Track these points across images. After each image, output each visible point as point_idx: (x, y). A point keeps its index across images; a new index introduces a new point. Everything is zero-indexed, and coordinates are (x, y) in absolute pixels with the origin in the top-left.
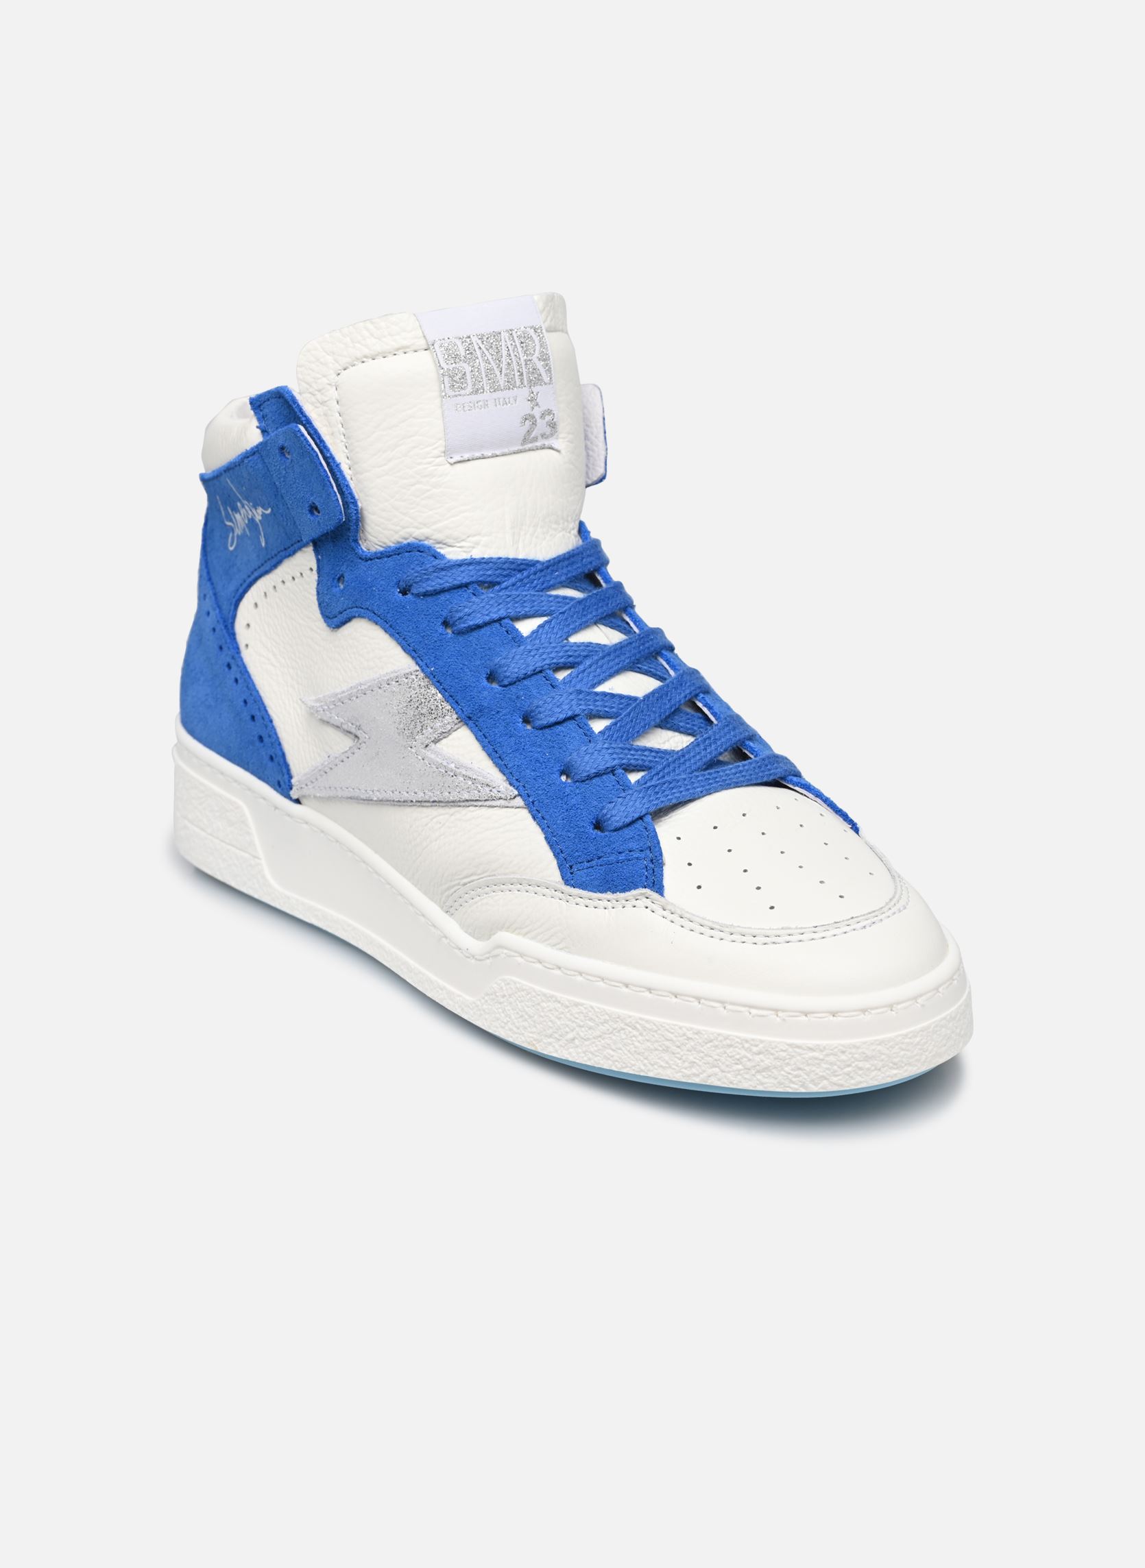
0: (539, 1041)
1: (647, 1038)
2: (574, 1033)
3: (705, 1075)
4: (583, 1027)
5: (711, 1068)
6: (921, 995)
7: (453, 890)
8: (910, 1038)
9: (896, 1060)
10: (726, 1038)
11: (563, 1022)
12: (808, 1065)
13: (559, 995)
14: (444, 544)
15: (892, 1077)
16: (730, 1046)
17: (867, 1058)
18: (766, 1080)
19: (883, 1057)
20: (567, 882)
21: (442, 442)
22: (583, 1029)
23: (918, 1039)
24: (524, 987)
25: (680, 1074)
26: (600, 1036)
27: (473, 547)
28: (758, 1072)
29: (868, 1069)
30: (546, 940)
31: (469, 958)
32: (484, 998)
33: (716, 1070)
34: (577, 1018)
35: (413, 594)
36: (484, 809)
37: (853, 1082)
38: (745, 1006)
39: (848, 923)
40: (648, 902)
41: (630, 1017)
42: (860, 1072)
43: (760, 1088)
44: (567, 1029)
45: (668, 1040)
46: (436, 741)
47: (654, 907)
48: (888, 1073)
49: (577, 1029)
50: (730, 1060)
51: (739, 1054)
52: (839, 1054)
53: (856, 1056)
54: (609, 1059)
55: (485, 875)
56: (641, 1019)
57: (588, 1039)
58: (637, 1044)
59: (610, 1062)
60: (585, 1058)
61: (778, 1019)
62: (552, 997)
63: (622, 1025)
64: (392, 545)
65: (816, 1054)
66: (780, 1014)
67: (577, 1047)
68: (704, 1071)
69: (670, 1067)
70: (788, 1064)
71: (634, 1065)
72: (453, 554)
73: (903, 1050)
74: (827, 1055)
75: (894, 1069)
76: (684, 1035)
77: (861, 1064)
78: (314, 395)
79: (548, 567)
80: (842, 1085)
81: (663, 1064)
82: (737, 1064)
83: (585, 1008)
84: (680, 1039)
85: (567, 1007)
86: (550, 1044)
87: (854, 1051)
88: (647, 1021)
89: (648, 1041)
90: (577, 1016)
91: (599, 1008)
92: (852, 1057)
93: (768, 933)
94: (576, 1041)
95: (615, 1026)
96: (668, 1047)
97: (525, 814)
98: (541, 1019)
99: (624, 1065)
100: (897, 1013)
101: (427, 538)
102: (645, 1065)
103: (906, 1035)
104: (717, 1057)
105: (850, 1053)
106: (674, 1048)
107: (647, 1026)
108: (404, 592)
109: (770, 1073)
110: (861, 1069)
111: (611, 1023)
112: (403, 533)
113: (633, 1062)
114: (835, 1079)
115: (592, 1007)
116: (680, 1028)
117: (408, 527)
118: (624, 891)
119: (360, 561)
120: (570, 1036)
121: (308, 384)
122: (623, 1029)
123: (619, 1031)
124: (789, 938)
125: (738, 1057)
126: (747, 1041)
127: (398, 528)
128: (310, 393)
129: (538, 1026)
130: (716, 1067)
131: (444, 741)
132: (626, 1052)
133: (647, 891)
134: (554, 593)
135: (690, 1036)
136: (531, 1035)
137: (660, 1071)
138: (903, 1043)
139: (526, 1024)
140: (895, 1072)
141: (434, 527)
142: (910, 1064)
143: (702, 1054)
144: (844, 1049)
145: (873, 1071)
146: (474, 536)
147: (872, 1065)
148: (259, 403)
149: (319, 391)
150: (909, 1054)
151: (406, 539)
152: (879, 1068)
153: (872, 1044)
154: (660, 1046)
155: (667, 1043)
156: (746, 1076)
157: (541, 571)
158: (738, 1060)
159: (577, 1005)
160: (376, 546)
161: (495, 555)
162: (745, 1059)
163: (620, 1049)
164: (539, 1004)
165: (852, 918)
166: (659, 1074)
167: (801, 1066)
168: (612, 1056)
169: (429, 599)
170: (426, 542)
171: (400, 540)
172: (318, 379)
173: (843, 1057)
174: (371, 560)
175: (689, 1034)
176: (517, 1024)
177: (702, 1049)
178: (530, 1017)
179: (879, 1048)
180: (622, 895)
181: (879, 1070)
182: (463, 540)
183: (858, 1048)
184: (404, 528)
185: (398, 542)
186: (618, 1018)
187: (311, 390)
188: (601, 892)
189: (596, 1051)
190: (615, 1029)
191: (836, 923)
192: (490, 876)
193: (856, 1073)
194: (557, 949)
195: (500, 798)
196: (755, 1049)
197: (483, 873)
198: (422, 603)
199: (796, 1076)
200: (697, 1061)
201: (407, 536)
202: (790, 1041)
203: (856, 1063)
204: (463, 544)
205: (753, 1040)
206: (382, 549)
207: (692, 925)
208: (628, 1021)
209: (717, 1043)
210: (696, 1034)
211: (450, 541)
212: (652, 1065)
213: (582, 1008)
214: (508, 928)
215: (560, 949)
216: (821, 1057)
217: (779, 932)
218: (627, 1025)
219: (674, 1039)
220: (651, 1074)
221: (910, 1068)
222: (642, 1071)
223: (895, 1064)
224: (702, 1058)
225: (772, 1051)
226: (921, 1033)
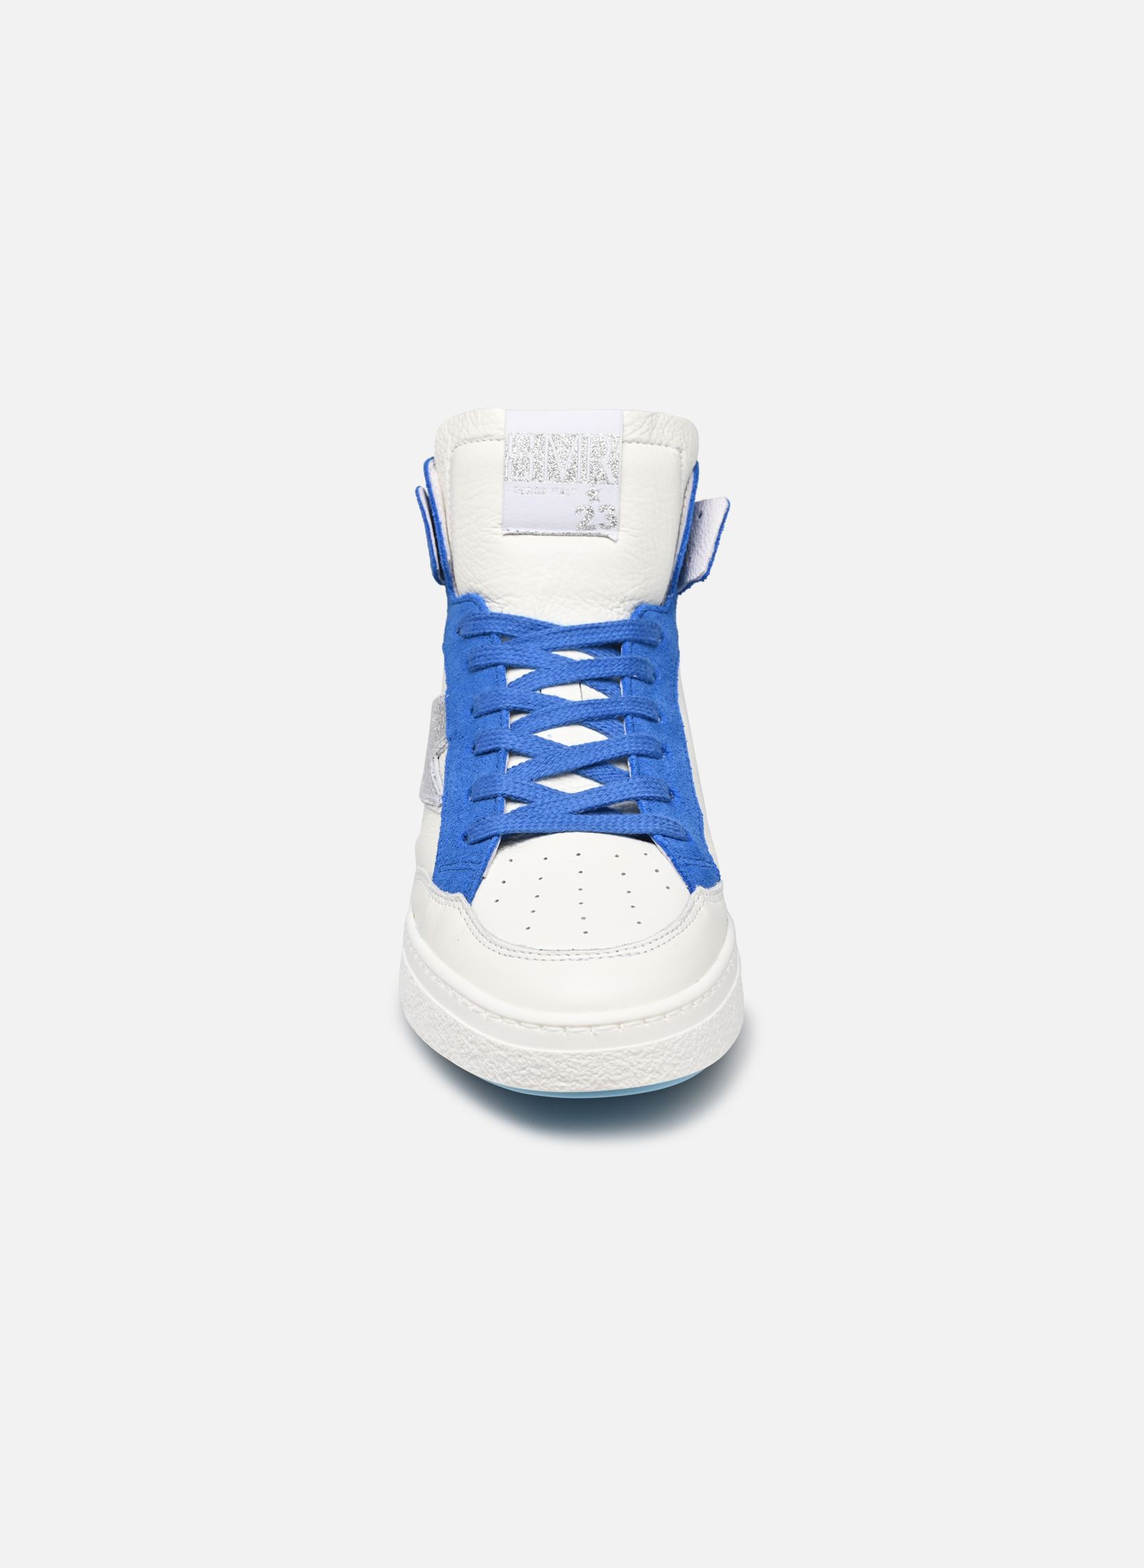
6: (596, 1026)
8: (578, 1059)
9: (563, 1074)
10: (458, 1025)
12: (498, 1061)
14: (490, 599)
15: (560, 1088)
17: (538, 1067)
19: (551, 1068)
20: (434, 879)
21: (500, 516)
23: (586, 1062)
27: (506, 605)
28: (471, 1059)
29: (539, 1076)
37: (528, 1083)
39: (568, 953)
40: (460, 906)
42: (533, 1077)
46: (437, 754)
47: (462, 910)
48: (556, 1084)
50: (458, 1043)
52: (517, 1057)
53: (529, 1062)
64: (464, 594)
65: (502, 1053)
72: (494, 607)
73: (569, 1067)
74: (509, 1056)
75: (562, 1081)
77: (533, 1070)
78: (440, 466)
79: (563, 632)
80: (519, 1084)
82: (461, 1048)
87: (527, 1057)
92: (526, 1062)
93: (510, 947)
100: (567, 1034)
101: (481, 592)
103: (574, 1055)
104: (453, 1039)
105: (525, 1058)
108: (458, 633)
109: (477, 1061)
110: (532, 1074)
112: (468, 586)
117: (473, 582)
121: (438, 456)
125: (462, 1042)
127: (466, 581)
130: (453, 1047)
131: (439, 755)
133: (464, 897)
134: (554, 653)
138: (569, 1061)
140: (563, 1084)
141: (484, 584)
142: (577, 1081)
144: (520, 1054)
145: (543, 1078)
146: (508, 595)
147: (542, 1073)
149: (442, 463)
150: (575, 1071)
152: (547, 1077)
153: (542, 1055)
157: (555, 633)
158: (462, 1045)
161: (519, 614)
165: (573, 950)
167: (494, 1060)
169: (467, 641)
170: (481, 596)
172: (442, 453)
173: (520, 1060)
177: (448, 1031)
179: (548, 1060)
180: (450, 895)
181: (549, 1078)
182: (500, 598)
183: (531, 1055)
184: (469, 581)
185: (467, 592)
187: (439, 462)
188: (443, 890)
191: (558, 950)
193: (530, 1077)
201: (470, 588)
203: (530, 1068)
204: (500, 601)
206: (467, 595)
210: (446, 1017)
211: (494, 597)
216: (505, 1056)
217: (516, 948)
221: (578, 1085)
223: (562, 1077)
225: (479, 1043)
226: (590, 1057)
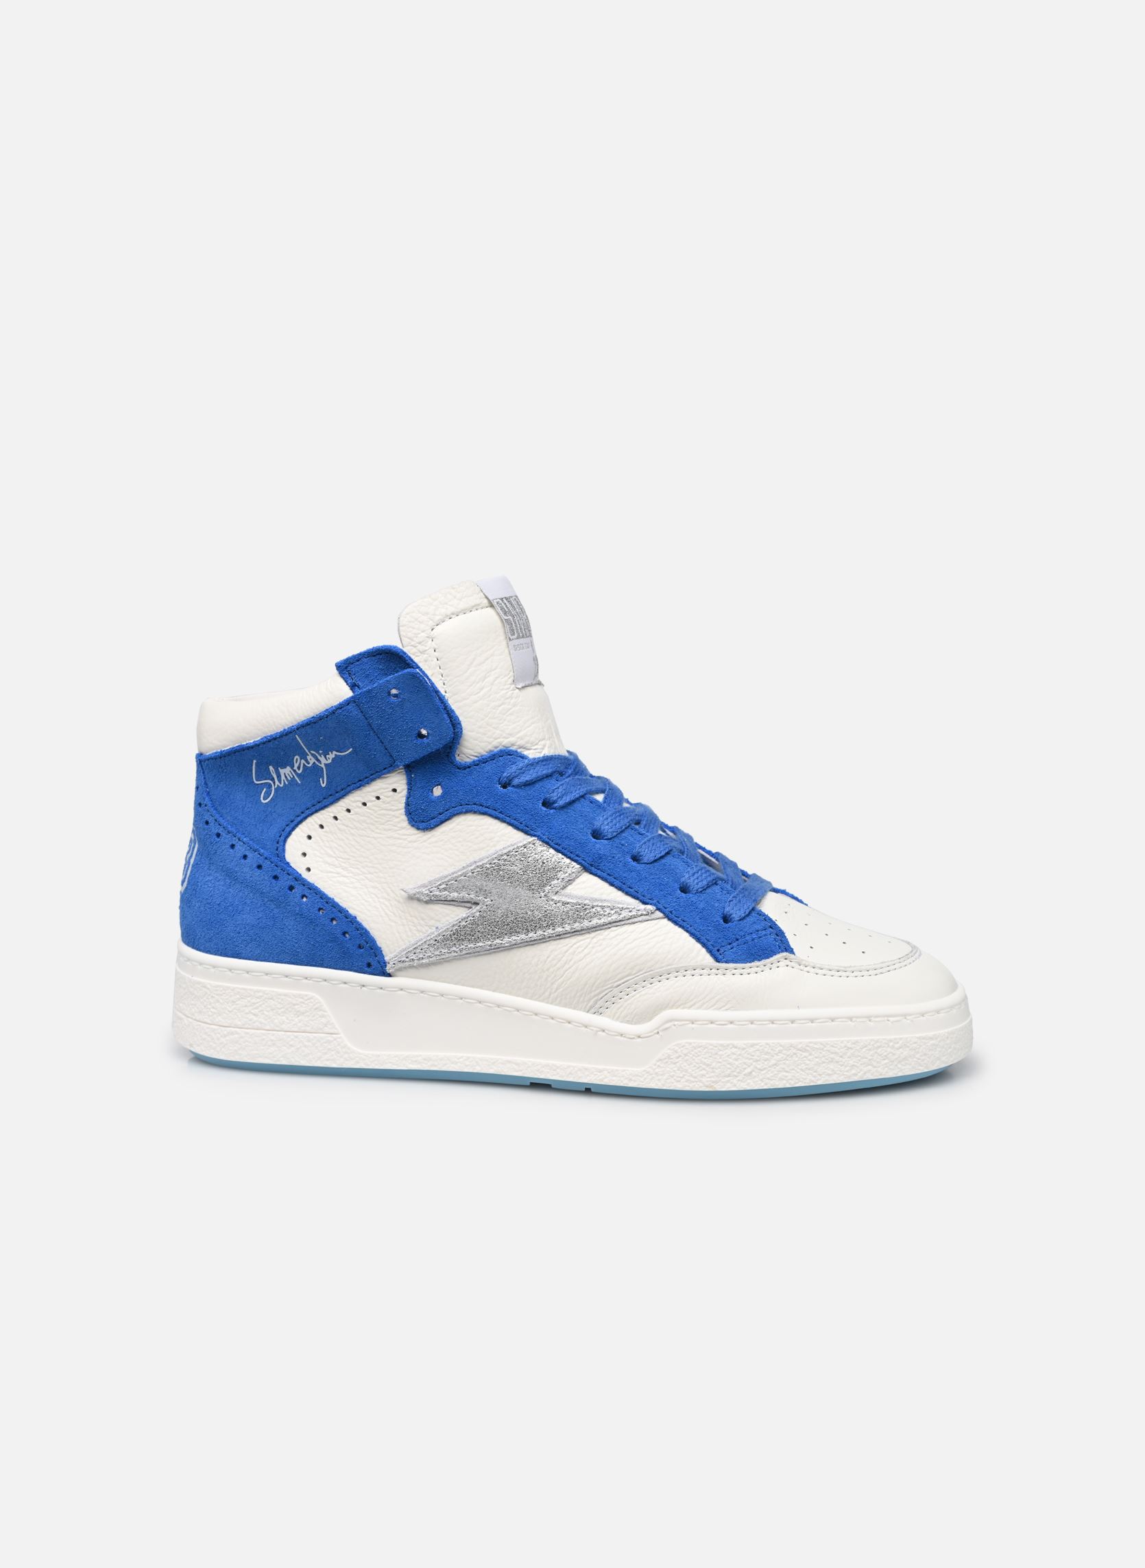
0: (716, 1082)
1: (816, 1055)
2: (752, 1067)
3: (862, 1073)
4: (759, 1061)
5: (866, 1066)
7: (604, 994)
10: (877, 1041)
11: (740, 1062)
13: (735, 1042)
14: (524, 748)
16: (879, 1047)
18: (903, 1067)
20: (717, 960)
21: (512, 673)
22: (759, 1063)
24: (700, 1045)
25: (842, 1077)
26: (775, 1065)
27: (543, 749)
28: (900, 1062)
30: (713, 1006)
31: (633, 1038)
32: (655, 1065)
33: (870, 1067)
34: (753, 1056)
35: (513, 786)
36: (626, 927)
38: (884, 1016)
40: (787, 962)
41: (801, 1043)
43: (900, 1074)
44: (745, 1066)
45: (832, 1053)
46: (564, 888)
47: (793, 964)
49: (754, 1064)
50: (879, 1057)
51: (886, 1051)
54: (783, 1079)
55: (641, 973)
56: (810, 1043)
57: (765, 1069)
58: (808, 1062)
59: (785, 1082)
60: (762, 1084)
61: (908, 1021)
62: (728, 1045)
63: (794, 1051)
64: (485, 753)
66: (908, 1018)
67: (755, 1077)
68: (861, 1070)
69: (835, 1073)
70: (918, 1052)
71: (805, 1079)
72: (532, 754)
76: (845, 1046)
78: (415, 647)
81: (830, 1072)
82: (884, 1059)
83: (761, 1046)
84: (842, 1050)
85: (744, 1049)
86: (728, 1081)
88: (815, 1043)
89: (816, 1058)
90: (753, 1054)
91: (773, 1043)
93: (876, 967)
94: (753, 1073)
95: (788, 1053)
96: (832, 1059)
97: (665, 921)
98: (720, 1064)
99: (797, 1081)
101: (513, 745)
102: (814, 1077)
104: (870, 1058)
106: (837, 1058)
107: (815, 1046)
108: (504, 787)
109: (907, 1062)
111: (784, 1052)
112: (495, 743)
113: (804, 1077)
114: (944, 1059)
115: (767, 1044)
116: (842, 1042)
117: (499, 738)
118: (768, 958)
119: (458, 770)
120: (749, 1070)
121: (409, 638)
122: (795, 1054)
123: (792, 1056)
124: (888, 969)
125: (885, 1054)
126: (891, 1041)
127: (492, 740)
128: (412, 646)
129: (717, 1071)
130: (869, 1065)
131: (570, 887)
132: (798, 1070)
133: (785, 954)
135: (850, 1046)
136: (709, 1079)
137: (827, 1078)
139: (704, 1072)
141: (518, 736)
143: (859, 1058)
148: (345, 666)
149: (420, 643)
151: (496, 747)
154: (827, 1059)
155: (832, 1056)
156: (891, 1067)
158: (885, 1056)
159: (752, 1045)
160: (472, 757)
162: (891, 1055)
163: (793, 1069)
164: (716, 1054)
166: (827, 1080)
168: (786, 1077)
169: (527, 788)
170: (511, 748)
171: (493, 749)
172: (419, 634)
174: (469, 767)
175: (849, 1045)
176: (694, 1075)
177: (859, 1054)
178: (708, 1065)
180: (768, 961)
182: (535, 744)
184: (496, 739)
185: (491, 751)
186: (791, 1046)
187: (413, 643)
188: (750, 962)
189: (772, 1076)
190: (788, 1056)
192: (646, 973)
194: (723, 1011)
195: (642, 915)
196: (897, 1046)
197: (639, 972)
198: (522, 792)
199: (923, 1060)
200: (856, 1064)
201: (497, 745)
202: (918, 1035)
204: (535, 746)
205: (895, 1039)
206: (476, 758)
207: (824, 972)
208: (800, 1046)
209: (870, 1047)
210: (854, 1044)
211: (528, 746)
212: (820, 1075)
213: (758, 1047)
214: (673, 1006)
215: (727, 1010)
218: (798, 1050)
219: (838, 1051)
220: (820, 1083)
222: (813, 1081)
224: (860, 1061)
225: (908, 1045)
